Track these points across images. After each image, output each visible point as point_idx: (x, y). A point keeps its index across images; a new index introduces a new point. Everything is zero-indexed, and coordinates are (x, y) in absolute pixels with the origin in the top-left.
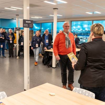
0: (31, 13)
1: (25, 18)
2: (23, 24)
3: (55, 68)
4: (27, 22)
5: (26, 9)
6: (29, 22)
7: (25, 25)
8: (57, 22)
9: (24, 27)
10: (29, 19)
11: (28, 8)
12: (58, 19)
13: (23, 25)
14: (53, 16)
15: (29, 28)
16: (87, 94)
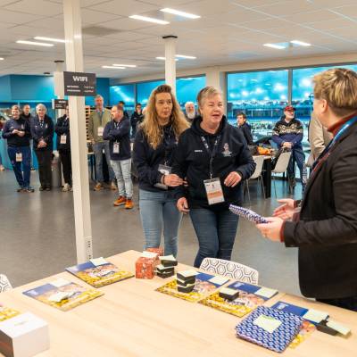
0: (88, 52)
1: (71, 68)
2: (66, 85)
4: (75, 79)
5: (72, 41)
6: (83, 79)
7: (71, 88)
8: (177, 78)
10: (81, 71)
11: (79, 36)
13: (66, 89)
14: (164, 61)
15: (83, 99)
16: (238, 274)
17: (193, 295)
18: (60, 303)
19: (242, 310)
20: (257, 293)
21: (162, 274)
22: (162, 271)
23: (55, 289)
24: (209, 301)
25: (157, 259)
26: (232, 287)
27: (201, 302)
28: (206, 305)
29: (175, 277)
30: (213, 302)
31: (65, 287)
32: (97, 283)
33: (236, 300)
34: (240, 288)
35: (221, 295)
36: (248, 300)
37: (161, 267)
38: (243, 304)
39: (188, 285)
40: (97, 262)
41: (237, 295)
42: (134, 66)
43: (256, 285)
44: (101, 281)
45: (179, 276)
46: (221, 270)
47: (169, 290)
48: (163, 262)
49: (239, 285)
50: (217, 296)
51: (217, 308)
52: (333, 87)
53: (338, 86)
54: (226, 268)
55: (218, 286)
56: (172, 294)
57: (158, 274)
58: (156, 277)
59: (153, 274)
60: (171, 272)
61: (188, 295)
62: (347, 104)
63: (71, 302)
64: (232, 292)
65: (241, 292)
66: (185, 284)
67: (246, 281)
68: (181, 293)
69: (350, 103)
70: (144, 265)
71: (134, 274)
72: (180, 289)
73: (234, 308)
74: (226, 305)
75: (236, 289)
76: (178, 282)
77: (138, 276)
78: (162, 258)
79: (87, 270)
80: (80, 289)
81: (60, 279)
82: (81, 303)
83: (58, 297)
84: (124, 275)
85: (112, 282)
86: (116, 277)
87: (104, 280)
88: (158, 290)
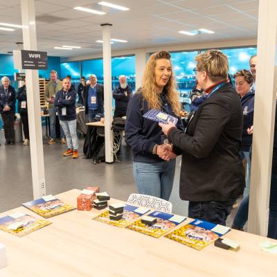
0: (40, 36)
1: (27, 47)
2: (23, 60)
3: (112, 163)
4: (31, 56)
5: (28, 26)
6: (37, 56)
7: (27, 63)
8: (113, 57)
9: (24, 67)
10: (36, 50)
11: (33, 23)
12: (113, 51)
13: (23, 63)
14: (102, 44)
15: (37, 72)
16: (157, 206)
17: (122, 222)
18: (16, 231)
19: (159, 232)
20: (171, 219)
21: (98, 207)
22: (98, 204)
23: (12, 220)
24: (134, 226)
25: (94, 195)
26: (151, 215)
27: (127, 227)
28: (131, 229)
29: (108, 209)
30: (137, 227)
31: (21, 219)
32: (46, 214)
33: (154, 225)
34: (158, 216)
35: (143, 221)
36: (164, 225)
37: (97, 201)
38: (160, 228)
39: (118, 215)
40: (48, 198)
41: (155, 222)
42: (80, 48)
43: (171, 213)
44: (49, 213)
45: (111, 208)
46: (144, 203)
47: (103, 218)
48: (98, 197)
49: (157, 213)
50: (140, 222)
51: (140, 231)
52: (210, 62)
53: (213, 62)
54: (148, 201)
55: (141, 215)
56: (105, 222)
57: (95, 207)
58: (93, 209)
59: (91, 207)
60: (105, 205)
61: (117, 222)
62: (220, 73)
63: (26, 230)
64: (151, 219)
65: (158, 219)
66: (115, 214)
67: (163, 211)
68: (112, 221)
69: (221, 72)
70: (84, 200)
71: (76, 207)
72: (111, 218)
73: (153, 231)
74: (147, 229)
75: (154, 216)
76: (110, 213)
77: (79, 209)
78: (97, 194)
79: (39, 205)
80: (32, 220)
81: (17, 213)
82: (33, 230)
83: (15, 226)
84: (68, 208)
85: (58, 214)
86: (62, 209)
87: (52, 212)
88: (94, 219)
